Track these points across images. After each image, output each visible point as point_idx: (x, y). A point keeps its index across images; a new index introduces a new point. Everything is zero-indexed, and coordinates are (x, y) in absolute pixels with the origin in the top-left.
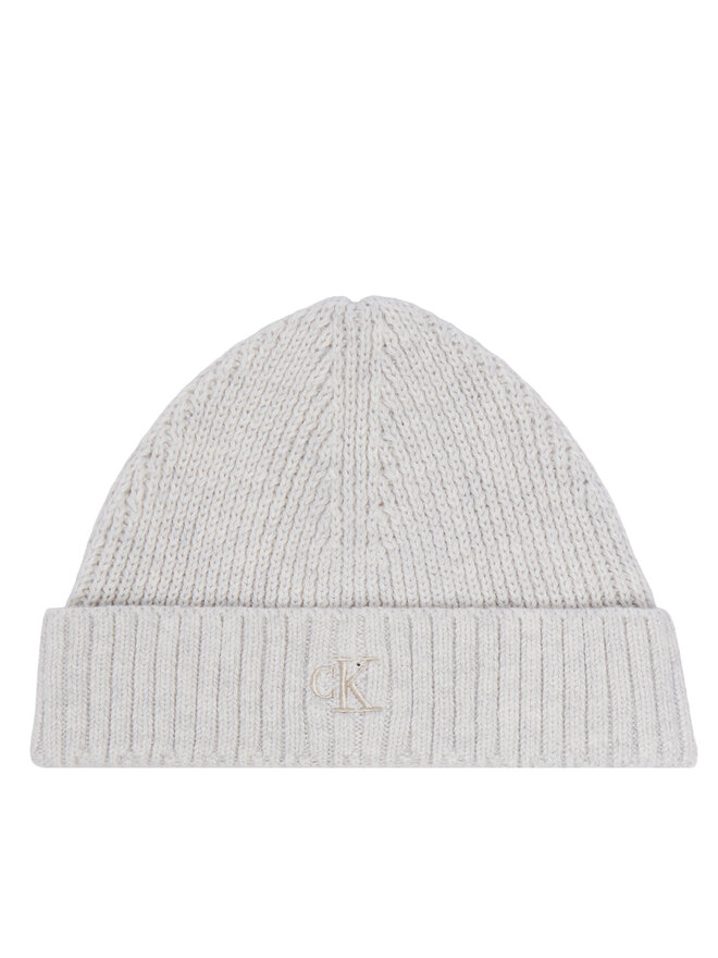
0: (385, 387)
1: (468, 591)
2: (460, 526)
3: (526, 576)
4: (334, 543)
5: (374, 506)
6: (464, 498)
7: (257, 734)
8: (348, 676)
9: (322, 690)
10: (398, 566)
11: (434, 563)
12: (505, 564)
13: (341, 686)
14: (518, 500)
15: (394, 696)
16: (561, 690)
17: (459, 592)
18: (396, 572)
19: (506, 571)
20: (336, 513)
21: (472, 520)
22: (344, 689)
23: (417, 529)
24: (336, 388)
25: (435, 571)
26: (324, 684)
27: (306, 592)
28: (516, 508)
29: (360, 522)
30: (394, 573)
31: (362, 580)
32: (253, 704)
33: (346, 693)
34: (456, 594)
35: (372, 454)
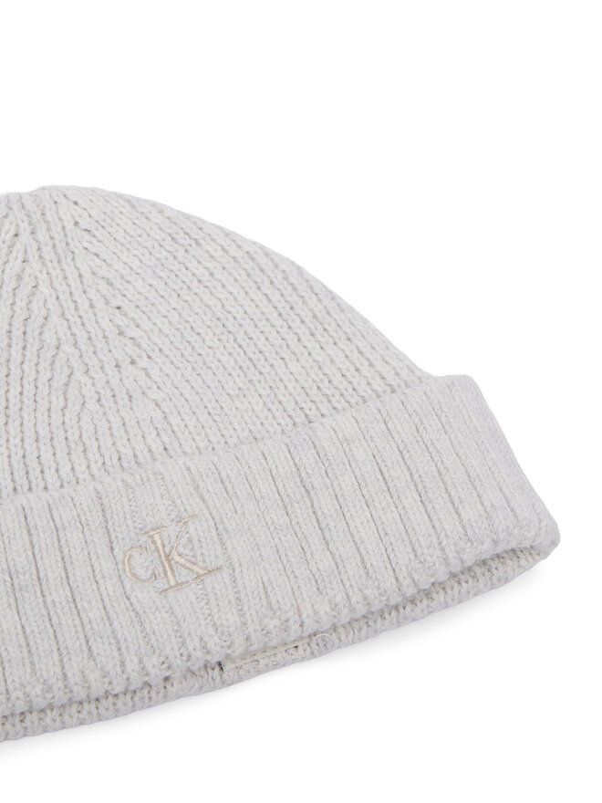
0: (93, 261)
1: (262, 424)
2: (228, 362)
3: (315, 390)
4: (92, 405)
5: (125, 365)
6: (221, 337)
7: (82, 636)
8: (167, 549)
9: (140, 572)
10: (175, 414)
11: (214, 403)
12: (290, 386)
13: (162, 562)
14: (278, 323)
15: (230, 549)
16: (409, 478)
17: (252, 428)
18: (174, 420)
19: (294, 392)
20: (83, 379)
21: (239, 355)
22: (167, 566)
23: (182, 375)
24: (39, 274)
25: (218, 411)
26: (141, 564)
27: (76, 467)
28: (280, 330)
29: (114, 382)
30: (173, 422)
31: (139, 437)
32: (64, 603)
33: (172, 569)
34: (250, 431)
35: (105, 323)
